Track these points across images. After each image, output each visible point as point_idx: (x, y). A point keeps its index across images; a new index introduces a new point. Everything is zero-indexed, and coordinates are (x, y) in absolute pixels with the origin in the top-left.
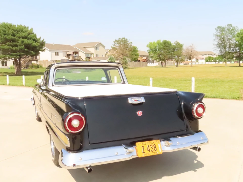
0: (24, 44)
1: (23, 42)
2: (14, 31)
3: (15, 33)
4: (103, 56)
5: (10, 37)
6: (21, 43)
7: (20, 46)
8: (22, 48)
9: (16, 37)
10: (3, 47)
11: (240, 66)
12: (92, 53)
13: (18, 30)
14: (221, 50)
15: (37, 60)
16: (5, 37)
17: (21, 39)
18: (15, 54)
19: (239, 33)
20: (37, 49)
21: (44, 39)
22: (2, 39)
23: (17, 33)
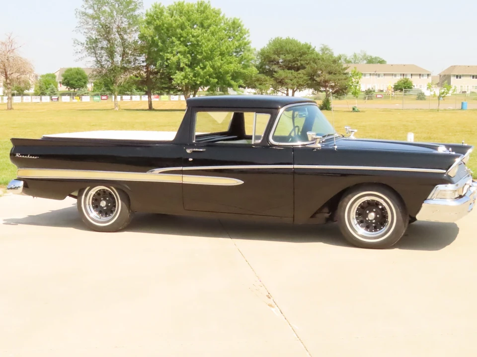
11: (151, 108)
14: (98, 61)
19: (152, 14)
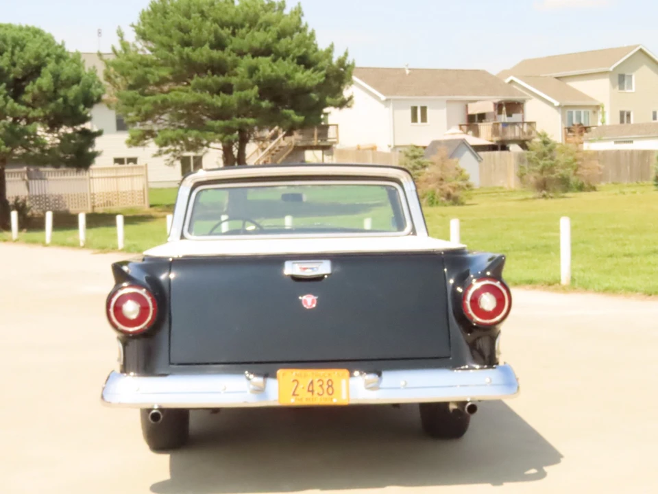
0: (258, 83)
1: (253, 70)
2: (223, 25)
3: (226, 32)
4: (655, 118)
5: (204, 54)
6: (246, 75)
7: (242, 88)
8: (248, 99)
9: (228, 50)
10: (176, 98)
12: (598, 107)
13: (238, 20)
15: (327, 148)
16: (185, 56)
17: (248, 60)
18: (220, 126)
20: (311, 99)
21: (346, 54)
22: (173, 64)
23: (234, 34)
